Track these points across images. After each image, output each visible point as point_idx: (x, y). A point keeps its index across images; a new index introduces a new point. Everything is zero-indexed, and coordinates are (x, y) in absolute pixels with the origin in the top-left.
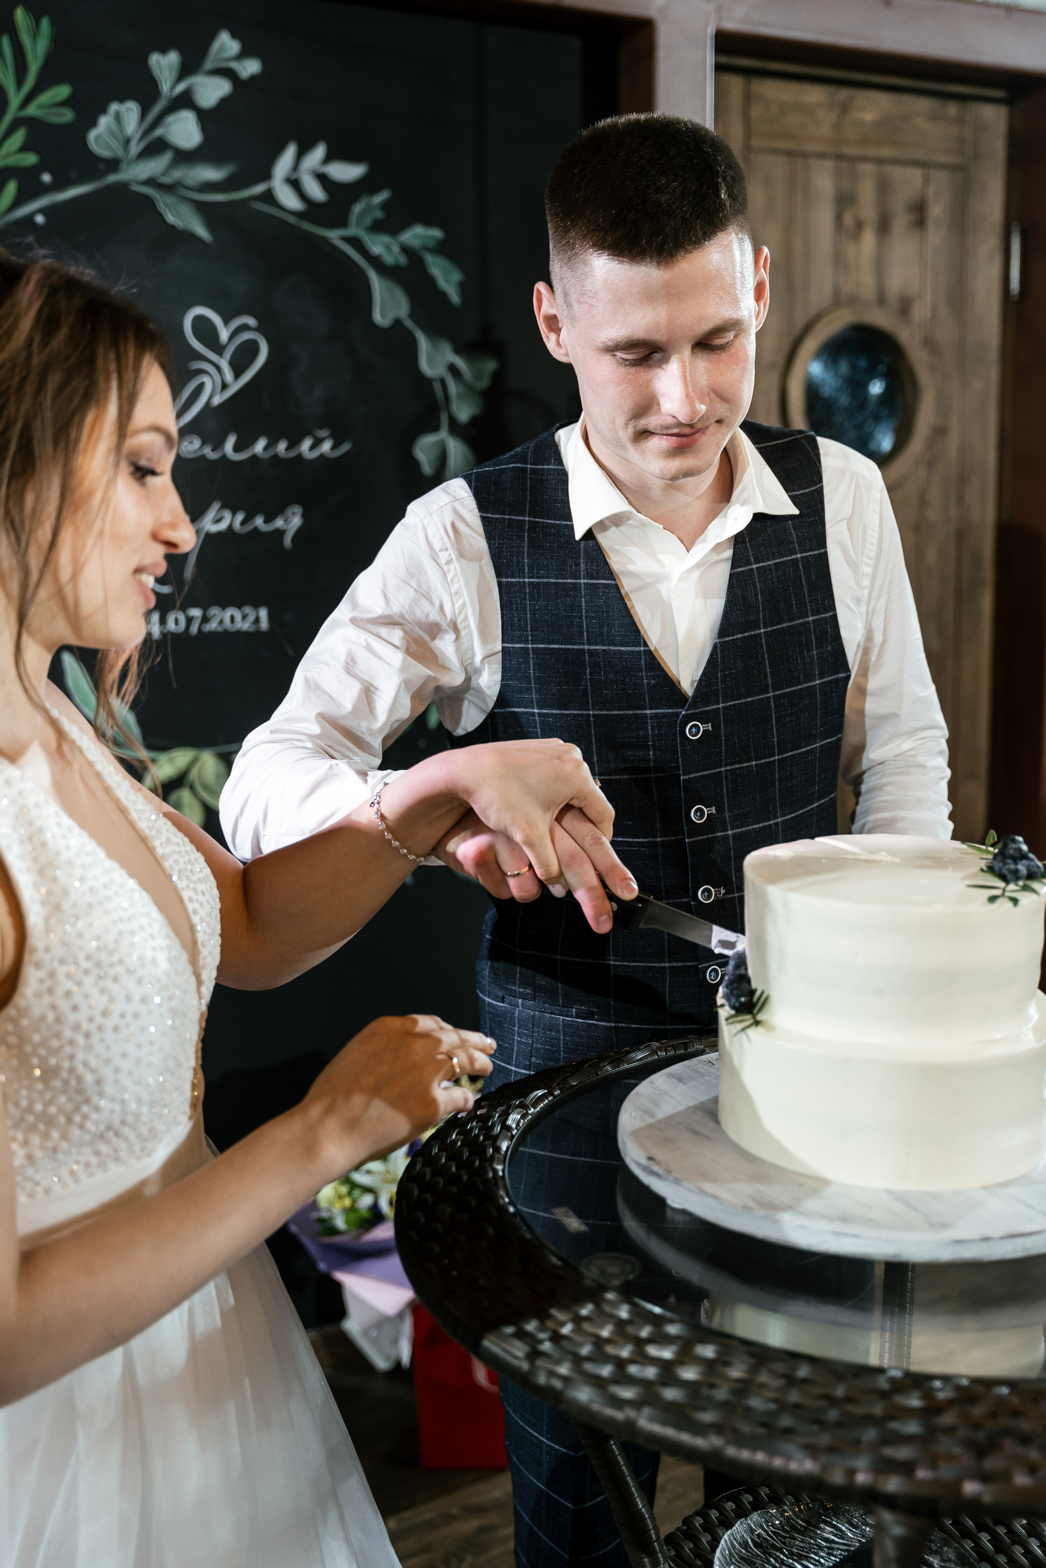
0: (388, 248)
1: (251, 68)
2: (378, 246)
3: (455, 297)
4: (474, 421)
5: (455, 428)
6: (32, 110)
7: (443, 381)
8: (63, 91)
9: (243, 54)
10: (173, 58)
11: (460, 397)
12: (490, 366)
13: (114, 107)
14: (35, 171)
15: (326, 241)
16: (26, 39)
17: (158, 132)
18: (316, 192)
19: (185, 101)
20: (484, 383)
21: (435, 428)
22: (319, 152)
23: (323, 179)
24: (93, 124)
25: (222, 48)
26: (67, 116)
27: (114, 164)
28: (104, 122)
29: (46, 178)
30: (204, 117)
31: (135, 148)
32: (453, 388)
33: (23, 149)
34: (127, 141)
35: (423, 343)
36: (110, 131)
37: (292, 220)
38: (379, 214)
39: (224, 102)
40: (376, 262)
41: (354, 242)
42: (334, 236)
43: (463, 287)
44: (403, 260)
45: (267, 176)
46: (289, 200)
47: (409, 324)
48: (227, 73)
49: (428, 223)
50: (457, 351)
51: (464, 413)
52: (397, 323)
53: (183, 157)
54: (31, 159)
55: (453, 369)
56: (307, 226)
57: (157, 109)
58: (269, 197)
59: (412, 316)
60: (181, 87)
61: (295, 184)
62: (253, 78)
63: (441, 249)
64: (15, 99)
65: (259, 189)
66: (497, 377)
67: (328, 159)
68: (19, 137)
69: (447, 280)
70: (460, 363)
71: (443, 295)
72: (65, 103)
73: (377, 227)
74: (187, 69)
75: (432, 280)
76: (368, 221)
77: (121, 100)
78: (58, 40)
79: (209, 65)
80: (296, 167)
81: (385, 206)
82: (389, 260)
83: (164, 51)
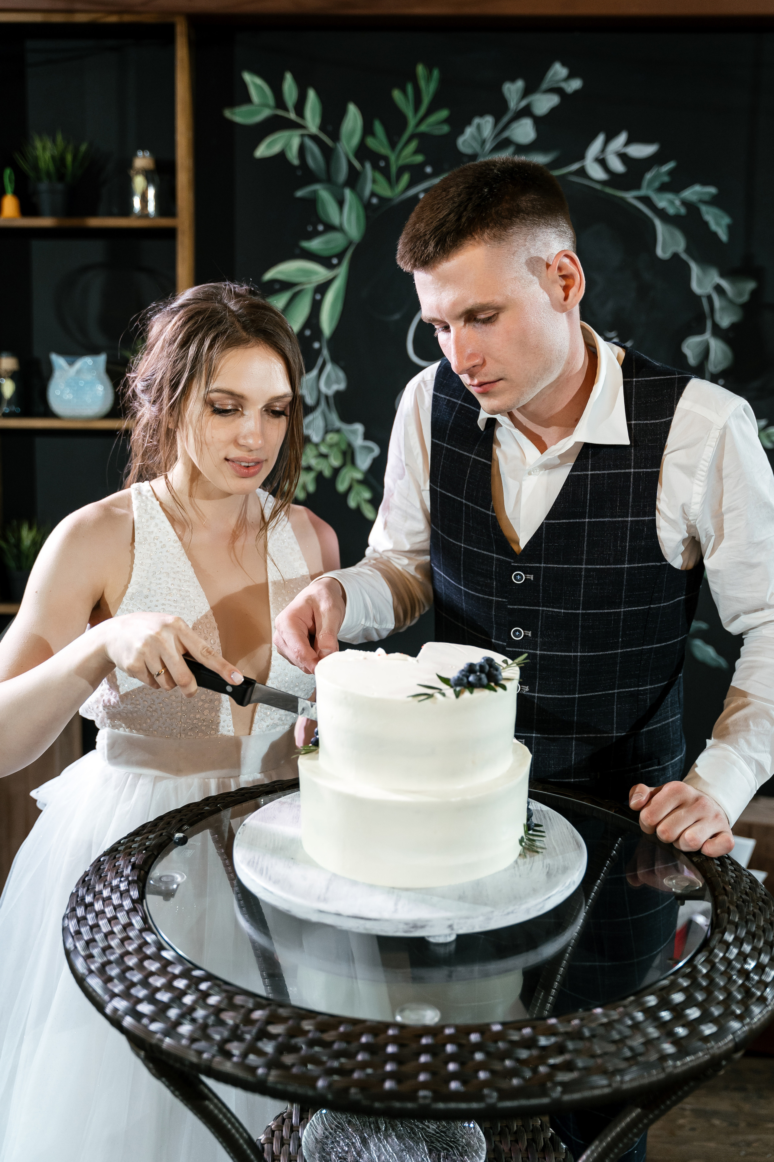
0: (672, 203)
1: (576, 84)
2: (662, 202)
3: (723, 236)
4: (733, 326)
5: (717, 331)
6: (423, 128)
7: (710, 298)
8: (444, 114)
9: (571, 76)
10: (520, 84)
11: (722, 309)
12: (750, 286)
13: (477, 121)
14: (422, 165)
15: (623, 199)
16: (422, 83)
17: (506, 134)
18: (617, 166)
19: (526, 112)
20: (745, 298)
21: (701, 331)
22: (623, 138)
23: (623, 157)
24: (462, 132)
25: (555, 74)
26: (445, 129)
27: (474, 157)
28: (469, 131)
29: (429, 170)
30: (538, 121)
31: (488, 146)
32: (717, 302)
33: (416, 152)
34: (483, 142)
35: (695, 269)
36: (473, 137)
37: (598, 187)
38: (666, 179)
39: (553, 111)
40: (662, 214)
41: (646, 200)
42: (630, 196)
43: (731, 229)
44: (683, 211)
45: (582, 157)
46: (597, 173)
47: (684, 256)
48: (558, 91)
49: (704, 184)
50: (722, 275)
51: (725, 321)
52: (675, 256)
53: (521, 149)
54: (419, 158)
55: (719, 289)
56: (609, 190)
57: (505, 119)
58: (582, 172)
59: (687, 250)
60: (523, 103)
61: (602, 162)
62: (576, 92)
63: (714, 201)
64: (412, 122)
65: (575, 167)
66: (754, 294)
67: (629, 142)
68: (413, 145)
69: (718, 224)
70: (724, 284)
71: (715, 234)
72: (446, 121)
73: (663, 188)
74: (528, 92)
75: (706, 224)
76: (657, 184)
77: (481, 115)
78: (442, 82)
79: (545, 85)
80: (603, 150)
81: (670, 173)
82: (671, 211)
83: (513, 80)
